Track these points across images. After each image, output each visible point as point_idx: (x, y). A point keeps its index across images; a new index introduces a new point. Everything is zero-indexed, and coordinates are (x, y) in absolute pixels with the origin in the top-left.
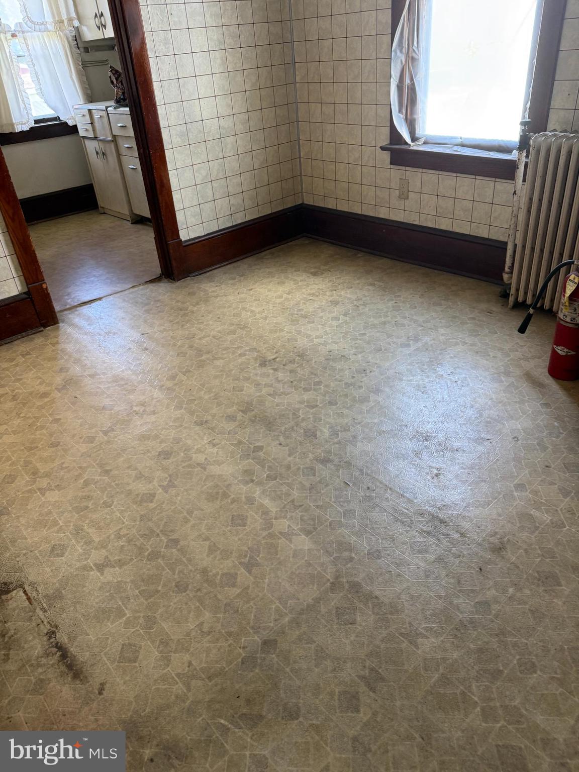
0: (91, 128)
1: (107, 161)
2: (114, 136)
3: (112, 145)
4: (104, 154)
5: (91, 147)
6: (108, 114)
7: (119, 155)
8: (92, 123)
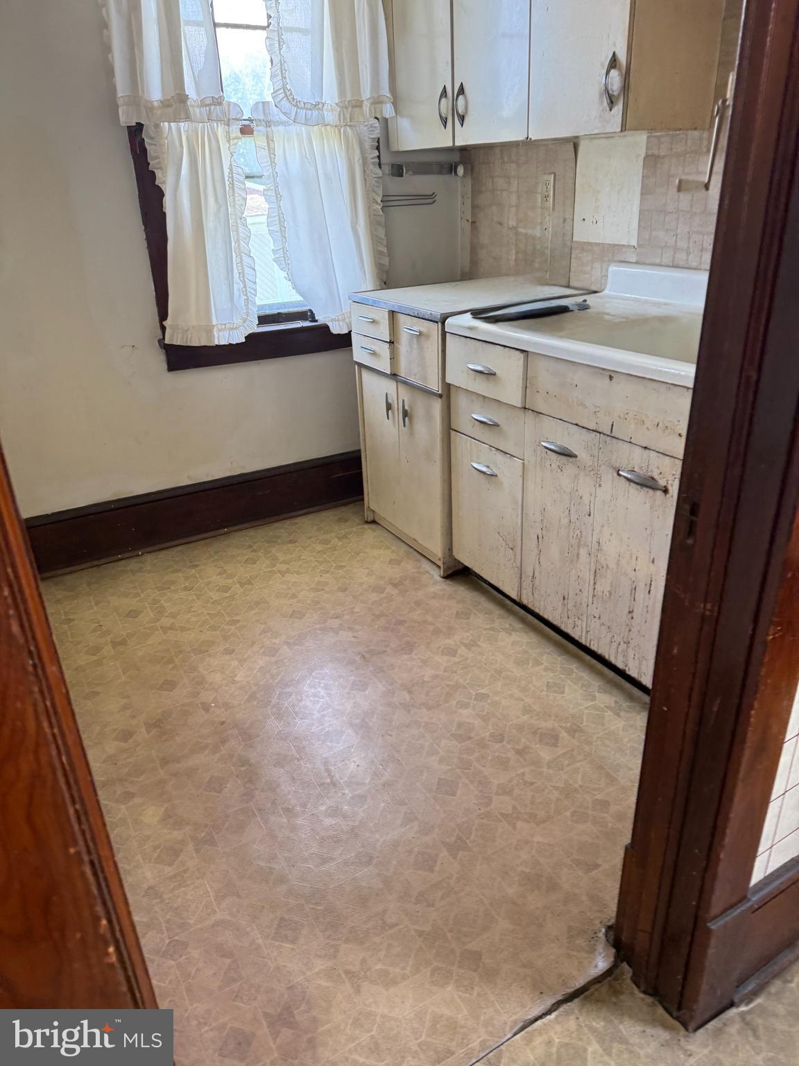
0: (388, 351)
1: (412, 433)
2: (448, 387)
3: (437, 406)
4: (405, 414)
5: (375, 390)
6: (444, 334)
7: (449, 428)
8: (391, 342)
